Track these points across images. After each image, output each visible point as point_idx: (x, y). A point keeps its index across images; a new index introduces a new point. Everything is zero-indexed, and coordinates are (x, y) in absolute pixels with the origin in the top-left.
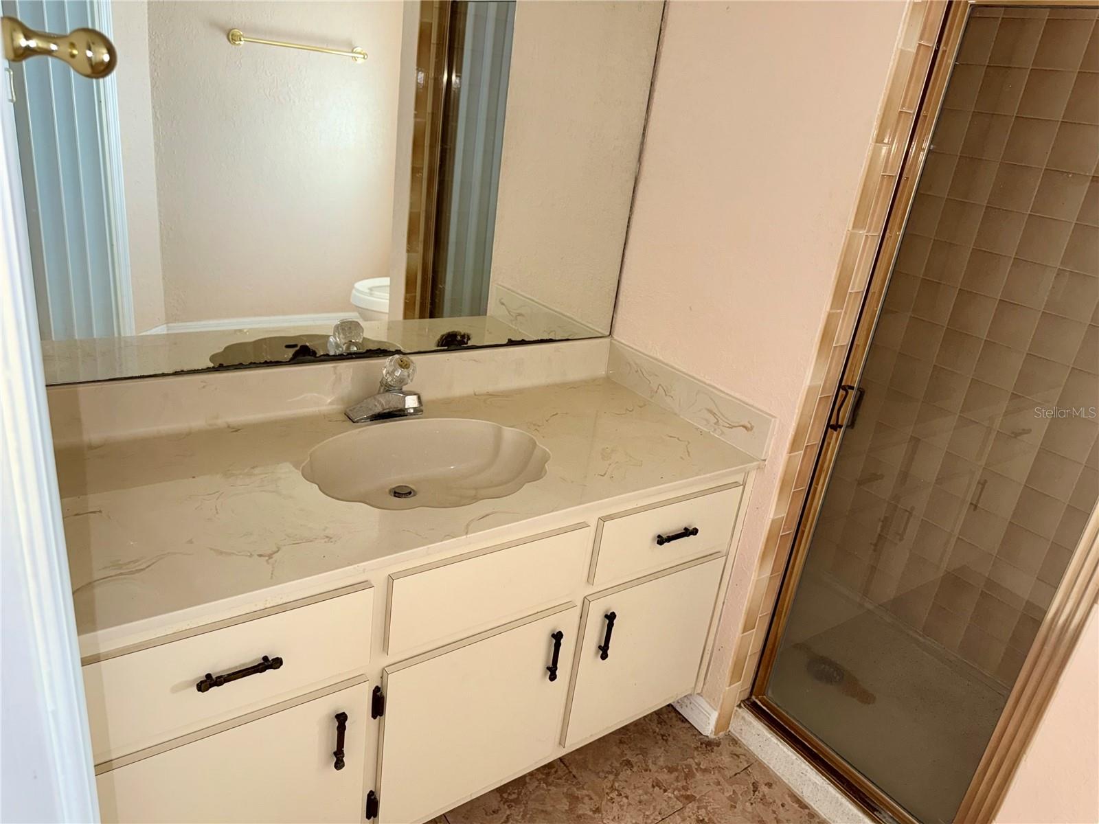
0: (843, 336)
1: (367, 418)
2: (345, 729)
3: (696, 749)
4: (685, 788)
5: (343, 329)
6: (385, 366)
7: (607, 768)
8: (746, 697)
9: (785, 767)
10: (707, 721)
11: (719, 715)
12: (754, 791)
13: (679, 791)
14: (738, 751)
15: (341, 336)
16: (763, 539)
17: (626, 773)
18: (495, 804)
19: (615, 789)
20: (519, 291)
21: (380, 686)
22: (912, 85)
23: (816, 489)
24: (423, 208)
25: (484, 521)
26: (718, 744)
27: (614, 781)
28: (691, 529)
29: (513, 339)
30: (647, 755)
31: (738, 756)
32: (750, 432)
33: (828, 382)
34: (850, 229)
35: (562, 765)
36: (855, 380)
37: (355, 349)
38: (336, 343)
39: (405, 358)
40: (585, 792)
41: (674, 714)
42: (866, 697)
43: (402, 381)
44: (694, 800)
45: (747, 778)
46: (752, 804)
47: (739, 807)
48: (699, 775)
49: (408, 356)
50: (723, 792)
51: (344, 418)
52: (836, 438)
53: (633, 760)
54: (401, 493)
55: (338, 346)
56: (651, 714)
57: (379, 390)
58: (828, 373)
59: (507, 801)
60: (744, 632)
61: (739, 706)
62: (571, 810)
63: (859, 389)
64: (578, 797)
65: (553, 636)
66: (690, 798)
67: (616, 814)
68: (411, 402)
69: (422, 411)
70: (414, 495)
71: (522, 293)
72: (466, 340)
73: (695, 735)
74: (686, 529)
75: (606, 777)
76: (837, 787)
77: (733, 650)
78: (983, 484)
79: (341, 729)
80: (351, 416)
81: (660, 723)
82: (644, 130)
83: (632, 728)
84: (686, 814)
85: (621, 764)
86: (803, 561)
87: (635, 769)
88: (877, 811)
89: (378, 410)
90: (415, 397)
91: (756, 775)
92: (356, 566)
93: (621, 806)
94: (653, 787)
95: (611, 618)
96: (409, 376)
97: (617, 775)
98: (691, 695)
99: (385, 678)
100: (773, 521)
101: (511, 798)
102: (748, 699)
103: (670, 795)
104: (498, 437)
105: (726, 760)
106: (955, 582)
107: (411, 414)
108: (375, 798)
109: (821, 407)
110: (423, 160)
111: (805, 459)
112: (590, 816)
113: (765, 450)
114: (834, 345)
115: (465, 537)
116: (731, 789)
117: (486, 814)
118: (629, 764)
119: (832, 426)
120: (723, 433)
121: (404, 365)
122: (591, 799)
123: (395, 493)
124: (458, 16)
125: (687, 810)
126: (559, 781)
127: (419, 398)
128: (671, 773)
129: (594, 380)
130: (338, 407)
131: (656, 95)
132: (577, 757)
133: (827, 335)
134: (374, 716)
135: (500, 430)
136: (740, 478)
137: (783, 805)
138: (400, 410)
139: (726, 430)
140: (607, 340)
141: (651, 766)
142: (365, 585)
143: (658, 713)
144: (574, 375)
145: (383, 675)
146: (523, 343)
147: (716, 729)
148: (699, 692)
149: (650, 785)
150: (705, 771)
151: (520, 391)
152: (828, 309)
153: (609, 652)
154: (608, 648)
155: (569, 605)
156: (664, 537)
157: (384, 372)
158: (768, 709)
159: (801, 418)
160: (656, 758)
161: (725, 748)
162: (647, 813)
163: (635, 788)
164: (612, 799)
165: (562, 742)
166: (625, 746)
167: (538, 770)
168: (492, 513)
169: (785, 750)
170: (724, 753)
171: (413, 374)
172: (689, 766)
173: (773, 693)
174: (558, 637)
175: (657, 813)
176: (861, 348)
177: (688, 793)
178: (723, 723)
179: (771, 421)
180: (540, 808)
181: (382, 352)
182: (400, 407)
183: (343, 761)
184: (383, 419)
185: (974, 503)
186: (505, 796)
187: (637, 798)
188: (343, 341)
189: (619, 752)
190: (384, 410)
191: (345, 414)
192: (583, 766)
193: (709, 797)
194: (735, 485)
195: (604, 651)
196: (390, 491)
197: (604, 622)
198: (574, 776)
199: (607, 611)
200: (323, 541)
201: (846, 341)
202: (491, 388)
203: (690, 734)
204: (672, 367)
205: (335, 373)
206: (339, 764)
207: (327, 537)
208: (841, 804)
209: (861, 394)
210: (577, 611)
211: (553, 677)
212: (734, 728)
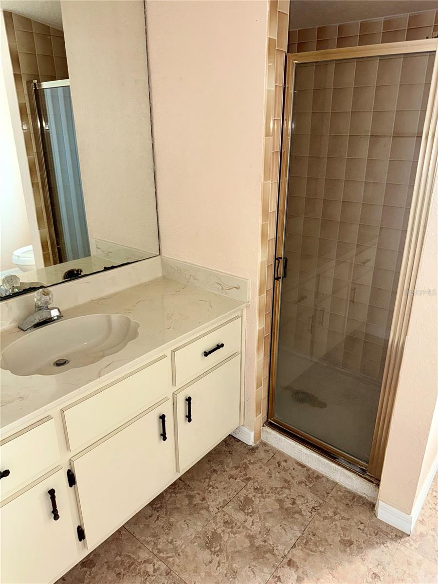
0: (272, 234)
1: (32, 327)
2: (55, 497)
3: (247, 453)
4: (245, 475)
5: (8, 281)
6: (35, 296)
7: (205, 476)
8: (266, 421)
9: (291, 450)
10: (249, 438)
11: (255, 433)
12: (279, 466)
13: (243, 477)
14: (268, 448)
15: (7, 285)
16: (256, 341)
17: (215, 476)
18: (149, 512)
19: (211, 486)
20: (106, 240)
21: (70, 469)
22: (277, 106)
23: (275, 310)
24: (43, 204)
25: (109, 367)
26: (257, 448)
27: (209, 482)
28: (220, 344)
29: (107, 267)
30: (223, 463)
31: (268, 451)
32: (239, 290)
33: (270, 258)
34: (263, 181)
35: (181, 482)
36: (281, 254)
37: (17, 290)
38: (5, 289)
39: (45, 290)
40: (195, 492)
41: (233, 439)
42: (323, 405)
43: (47, 303)
44: (251, 479)
45: (274, 461)
46: (279, 473)
47: (273, 476)
48: (251, 466)
49: (48, 288)
50: (264, 471)
51: (19, 330)
52: (279, 284)
53: (217, 468)
54: (60, 364)
55: (6, 291)
56: (222, 442)
57: (35, 310)
58: (269, 253)
59: (156, 509)
60: (257, 389)
61: (263, 426)
62: (190, 503)
63: (284, 258)
64: (192, 496)
65: (160, 417)
66: (249, 479)
67: (213, 499)
68: (54, 313)
69: (63, 316)
70: (68, 363)
71: (108, 241)
72: (80, 273)
73: (245, 447)
74: (218, 345)
75: (205, 481)
76: (317, 452)
77: (254, 399)
78: (354, 290)
79: (53, 498)
80: (22, 328)
81: (226, 446)
82: (153, 145)
83: (213, 452)
84: (248, 488)
85: (211, 472)
86: (277, 346)
87: (219, 473)
88: (337, 458)
89: (37, 321)
90: (57, 310)
91: (278, 458)
92: (40, 409)
93: (215, 493)
94: (229, 479)
95: (189, 400)
96: (50, 299)
97: (210, 479)
98: (239, 427)
99: (72, 464)
100: (259, 331)
101: (157, 506)
102: (267, 421)
103: (239, 480)
104: (109, 321)
105: (262, 455)
106: (351, 339)
107: (56, 319)
108: (82, 529)
109: (269, 271)
110: (37, 178)
111: (268, 296)
112: (200, 503)
113: (248, 296)
114: (268, 239)
115: (99, 379)
116: (267, 468)
117: (146, 519)
118: (215, 471)
119: (276, 279)
120: (226, 293)
121: (47, 294)
122: (199, 494)
123: (57, 364)
124: (40, 97)
125: (248, 485)
126: (181, 490)
127: (59, 310)
128: (237, 469)
129: (157, 279)
130: (14, 324)
131: (155, 127)
132: (188, 475)
133: (264, 235)
134: (71, 486)
135: (109, 317)
136: (239, 314)
137: (294, 469)
138: (50, 319)
139: (227, 291)
140: (159, 257)
141: (226, 469)
142: (48, 418)
143: (225, 441)
144: (145, 279)
145: (71, 462)
146: (113, 267)
147: (254, 441)
148: (243, 424)
149: (228, 479)
150: (252, 463)
151: (117, 294)
152: (261, 223)
153: (192, 418)
154: (191, 416)
155: (165, 399)
156: (207, 352)
157: (35, 300)
158: (278, 424)
159: (260, 278)
160: (228, 464)
161: (261, 449)
162: (229, 493)
163: (220, 482)
164: (210, 491)
165: (178, 470)
166: (211, 462)
167: (169, 487)
168: (112, 363)
169: (289, 441)
170: (261, 451)
171: (52, 297)
172: (245, 463)
173: (278, 415)
174: (163, 417)
175: (234, 491)
176: (281, 239)
177: (247, 477)
178: (258, 437)
179: (247, 282)
180: (174, 507)
181: (32, 289)
182: (49, 317)
183: (58, 515)
184: (41, 325)
185: (352, 300)
186: (154, 506)
187: (223, 487)
188: (9, 287)
189: (209, 466)
190: (40, 320)
191: (19, 328)
192: (192, 479)
193: (258, 475)
194: (237, 317)
195: (189, 418)
196: (54, 364)
197: (186, 403)
198: (188, 486)
199: (186, 397)
200: (18, 400)
201: (274, 236)
202: (100, 296)
203: (242, 447)
204: (195, 265)
205: (8, 306)
206: (56, 517)
207: (20, 398)
208: (320, 460)
209: (286, 260)
210: (170, 401)
211: (165, 439)
212: (263, 437)
